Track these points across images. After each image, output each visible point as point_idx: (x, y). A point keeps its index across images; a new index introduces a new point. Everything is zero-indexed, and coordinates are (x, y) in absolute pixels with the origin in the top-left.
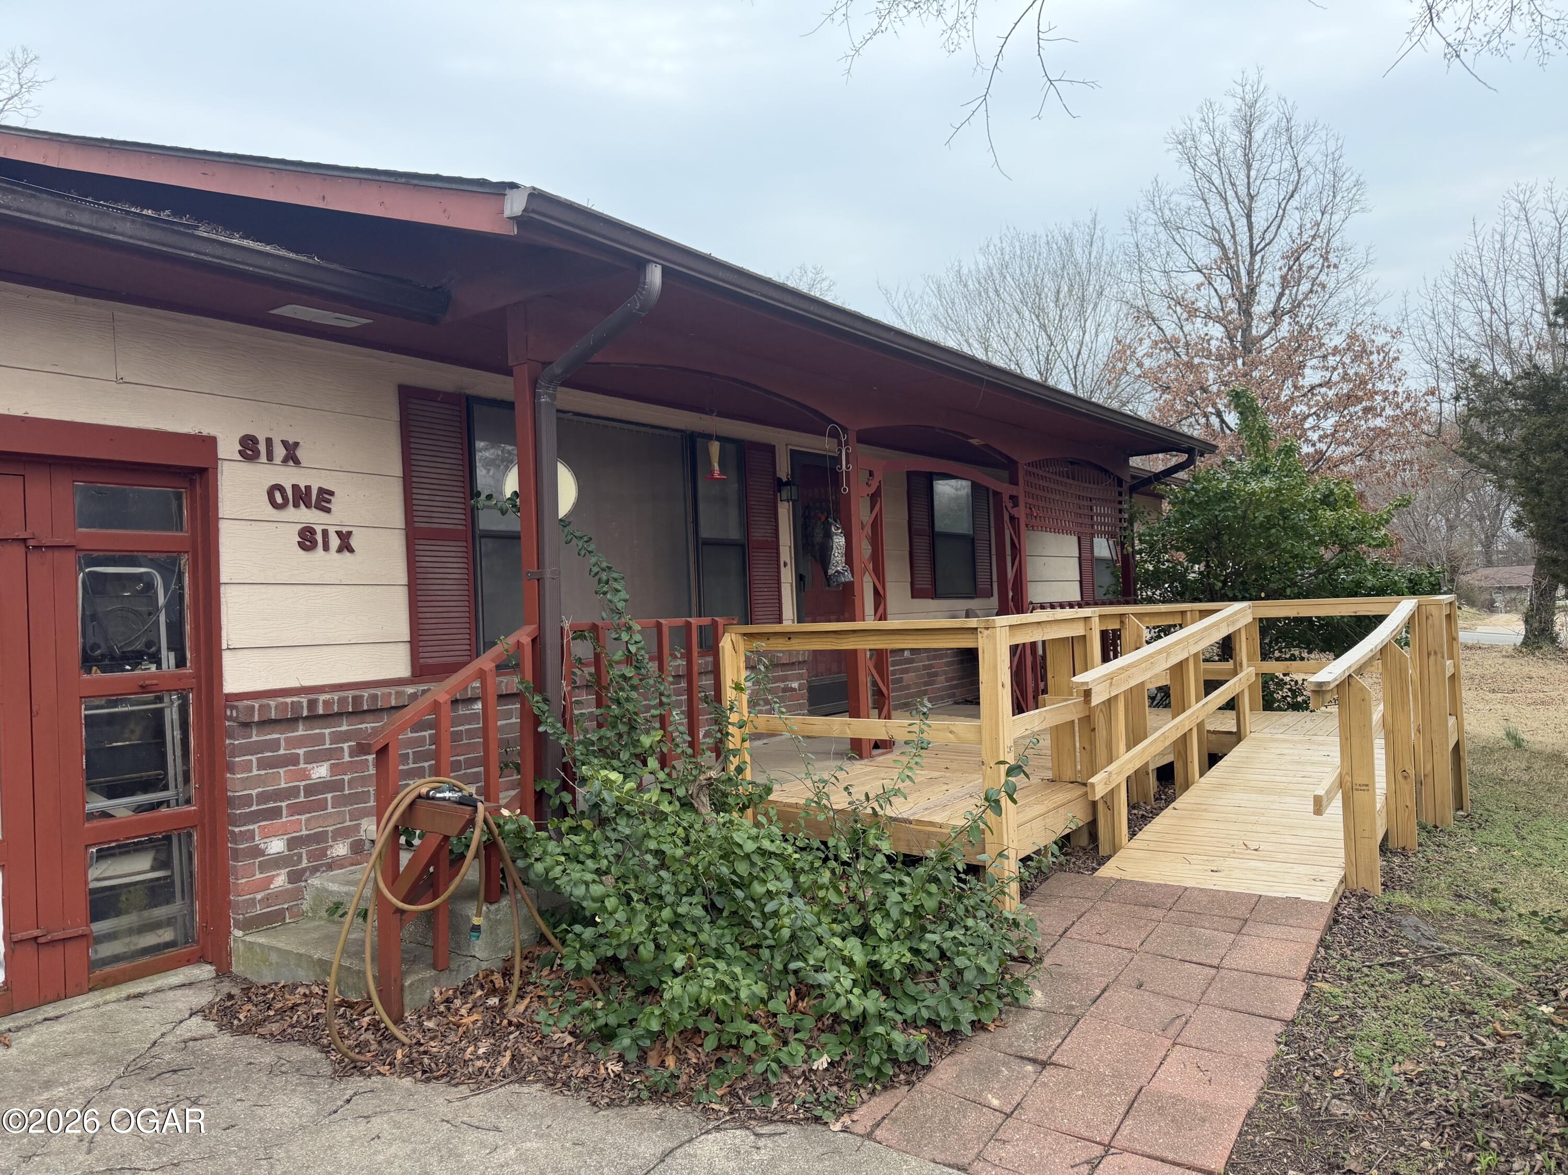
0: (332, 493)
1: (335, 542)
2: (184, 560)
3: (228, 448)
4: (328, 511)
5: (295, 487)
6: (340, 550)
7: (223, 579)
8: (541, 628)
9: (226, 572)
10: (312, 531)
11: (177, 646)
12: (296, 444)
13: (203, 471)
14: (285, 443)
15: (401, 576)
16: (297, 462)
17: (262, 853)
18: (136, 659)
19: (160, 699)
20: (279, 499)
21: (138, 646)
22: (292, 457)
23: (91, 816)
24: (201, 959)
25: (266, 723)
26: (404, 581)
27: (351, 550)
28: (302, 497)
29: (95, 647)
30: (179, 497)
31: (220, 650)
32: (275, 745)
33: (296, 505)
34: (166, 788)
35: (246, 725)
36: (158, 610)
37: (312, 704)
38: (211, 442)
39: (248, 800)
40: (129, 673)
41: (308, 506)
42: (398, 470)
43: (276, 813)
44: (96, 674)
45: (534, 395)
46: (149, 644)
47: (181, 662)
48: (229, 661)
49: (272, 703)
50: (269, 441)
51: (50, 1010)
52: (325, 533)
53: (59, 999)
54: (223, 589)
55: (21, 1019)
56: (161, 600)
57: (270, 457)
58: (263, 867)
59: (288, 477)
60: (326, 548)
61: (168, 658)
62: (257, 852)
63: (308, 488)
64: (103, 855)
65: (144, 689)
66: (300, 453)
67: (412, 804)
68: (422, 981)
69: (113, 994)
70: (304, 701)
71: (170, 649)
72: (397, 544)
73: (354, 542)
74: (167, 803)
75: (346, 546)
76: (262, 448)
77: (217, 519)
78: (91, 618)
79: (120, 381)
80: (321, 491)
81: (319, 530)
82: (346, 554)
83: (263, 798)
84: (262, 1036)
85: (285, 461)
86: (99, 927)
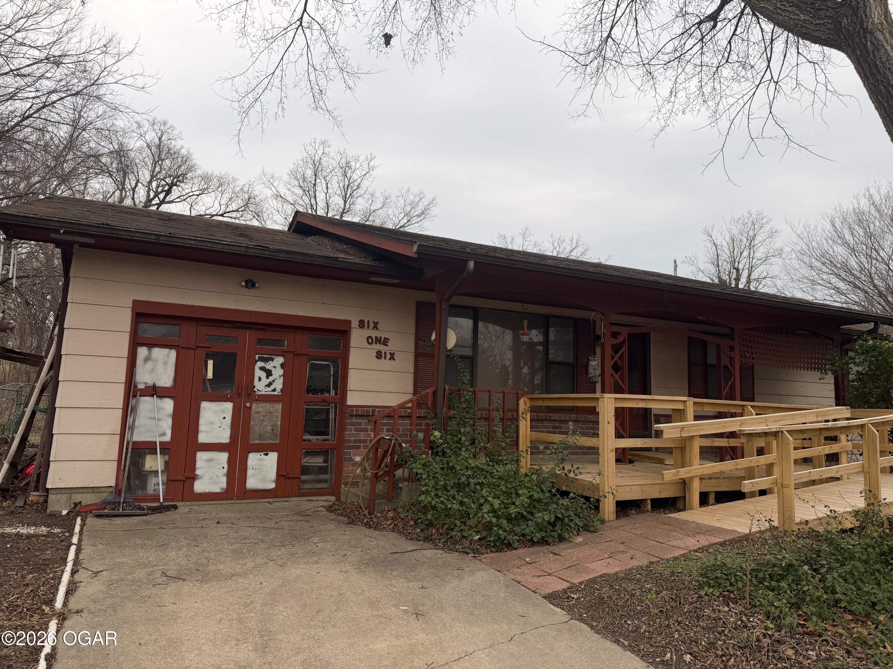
0: (389, 339)
1: (388, 356)
2: (340, 360)
3: (355, 324)
4: (387, 345)
5: (376, 337)
6: (390, 359)
7: (350, 367)
8: (437, 388)
9: (351, 364)
10: (381, 352)
11: (335, 388)
12: (377, 323)
13: (346, 331)
14: (374, 322)
15: (411, 369)
16: (377, 329)
17: (353, 460)
18: (322, 391)
19: (329, 405)
20: (370, 341)
21: (324, 387)
22: (376, 327)
23: (304, 440)
24: (333, 495)
25: (358, 416)
26: (413, 371)
27: (394, 360)
28: (378, 340)
29: (311, 386)
30: (340, 339)
31: (347, 390)
32: (360, 424)
33: (376, 343)
34: (328, 435)
35: (352, 416)
36: (330, 376)
37: (373, 411)
38: (349, 322)
39: (350, 441)
40: (320, 395)
41: (380, 344)
42: (413, 331)
43: (358, 447)
44: (311, 395)
45: (441, 305)
46: (327, 387)
47: (336, 394)
48: (349, 394)
49: (360, 409)
50: (368, 322)
51: (286, 499)
52: (385, 353)
53: (289, 497)
54: (349, 370)
55: (277, 500)
56: (332, 373)
57: (368, 327)
58: (353, 465)
59: (374, 334)
60: (385, 358)
61: (333, 392)
62: (351, 460)
63: (381, 337)
64: (307, 454)
65: (324, 401)
66: (378, 326)
67: (380, 439)
68: (382, 503)
69: (304, 498)
70: (371, 410)
71: (333, 389)
72: (411, 358)
73: (395, 357)
74: (328, 440)
75: (392, 358)
76: (366, 324)
77: (349, 347)
78: (310, 377)
79: (324, 303)
80: (385, 338)
81: (383, 352)
82: (392, 361)
83: (355, 441)
84: (336, 514)
85: (373, 328)
86: (304, 477)
